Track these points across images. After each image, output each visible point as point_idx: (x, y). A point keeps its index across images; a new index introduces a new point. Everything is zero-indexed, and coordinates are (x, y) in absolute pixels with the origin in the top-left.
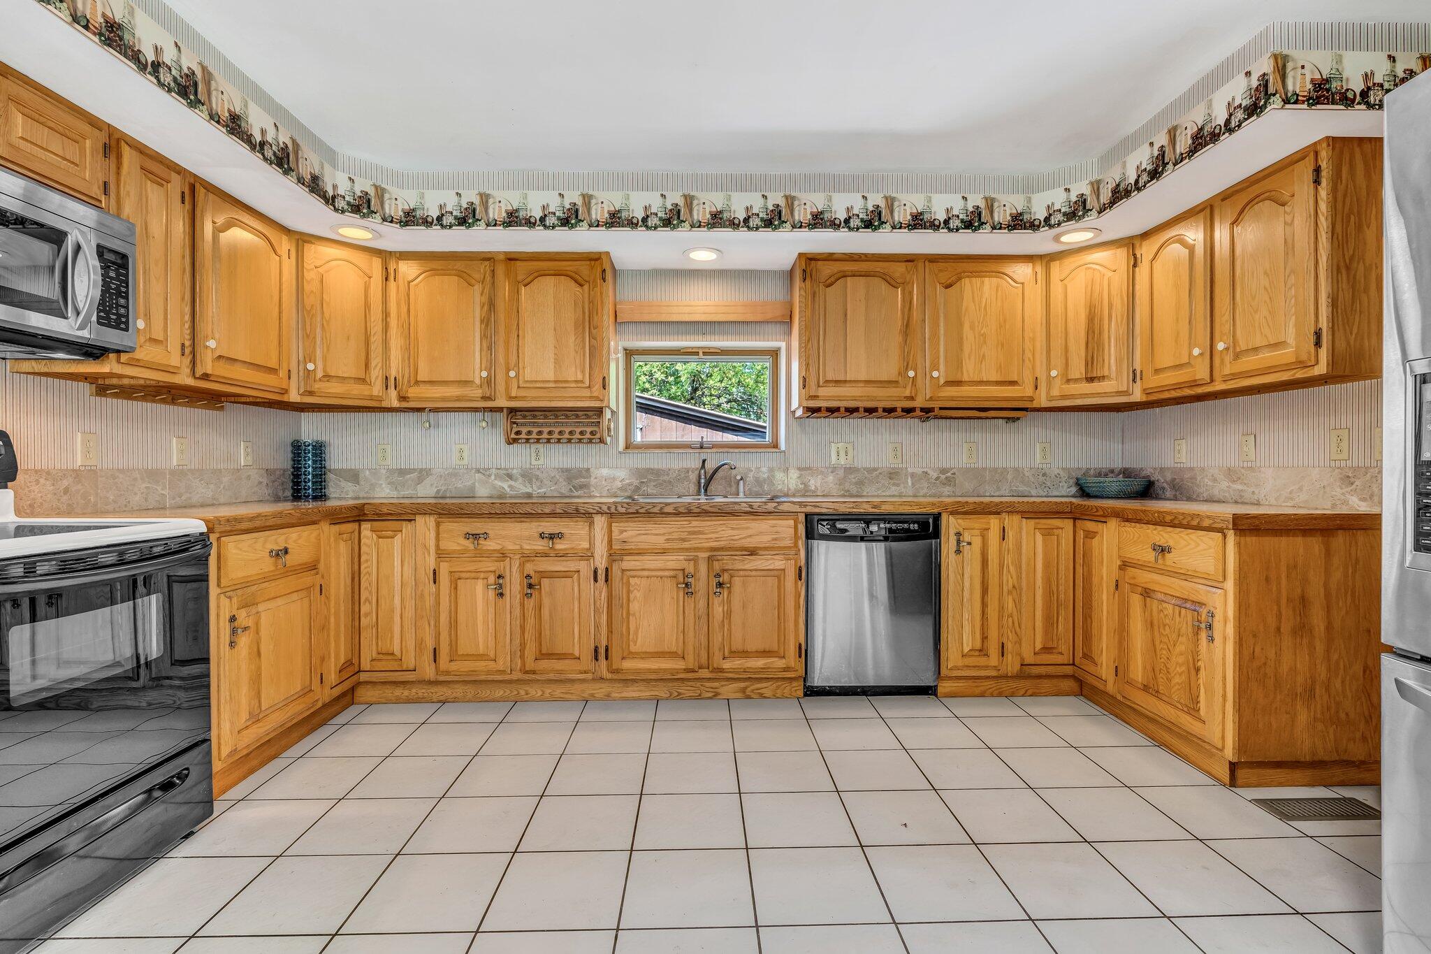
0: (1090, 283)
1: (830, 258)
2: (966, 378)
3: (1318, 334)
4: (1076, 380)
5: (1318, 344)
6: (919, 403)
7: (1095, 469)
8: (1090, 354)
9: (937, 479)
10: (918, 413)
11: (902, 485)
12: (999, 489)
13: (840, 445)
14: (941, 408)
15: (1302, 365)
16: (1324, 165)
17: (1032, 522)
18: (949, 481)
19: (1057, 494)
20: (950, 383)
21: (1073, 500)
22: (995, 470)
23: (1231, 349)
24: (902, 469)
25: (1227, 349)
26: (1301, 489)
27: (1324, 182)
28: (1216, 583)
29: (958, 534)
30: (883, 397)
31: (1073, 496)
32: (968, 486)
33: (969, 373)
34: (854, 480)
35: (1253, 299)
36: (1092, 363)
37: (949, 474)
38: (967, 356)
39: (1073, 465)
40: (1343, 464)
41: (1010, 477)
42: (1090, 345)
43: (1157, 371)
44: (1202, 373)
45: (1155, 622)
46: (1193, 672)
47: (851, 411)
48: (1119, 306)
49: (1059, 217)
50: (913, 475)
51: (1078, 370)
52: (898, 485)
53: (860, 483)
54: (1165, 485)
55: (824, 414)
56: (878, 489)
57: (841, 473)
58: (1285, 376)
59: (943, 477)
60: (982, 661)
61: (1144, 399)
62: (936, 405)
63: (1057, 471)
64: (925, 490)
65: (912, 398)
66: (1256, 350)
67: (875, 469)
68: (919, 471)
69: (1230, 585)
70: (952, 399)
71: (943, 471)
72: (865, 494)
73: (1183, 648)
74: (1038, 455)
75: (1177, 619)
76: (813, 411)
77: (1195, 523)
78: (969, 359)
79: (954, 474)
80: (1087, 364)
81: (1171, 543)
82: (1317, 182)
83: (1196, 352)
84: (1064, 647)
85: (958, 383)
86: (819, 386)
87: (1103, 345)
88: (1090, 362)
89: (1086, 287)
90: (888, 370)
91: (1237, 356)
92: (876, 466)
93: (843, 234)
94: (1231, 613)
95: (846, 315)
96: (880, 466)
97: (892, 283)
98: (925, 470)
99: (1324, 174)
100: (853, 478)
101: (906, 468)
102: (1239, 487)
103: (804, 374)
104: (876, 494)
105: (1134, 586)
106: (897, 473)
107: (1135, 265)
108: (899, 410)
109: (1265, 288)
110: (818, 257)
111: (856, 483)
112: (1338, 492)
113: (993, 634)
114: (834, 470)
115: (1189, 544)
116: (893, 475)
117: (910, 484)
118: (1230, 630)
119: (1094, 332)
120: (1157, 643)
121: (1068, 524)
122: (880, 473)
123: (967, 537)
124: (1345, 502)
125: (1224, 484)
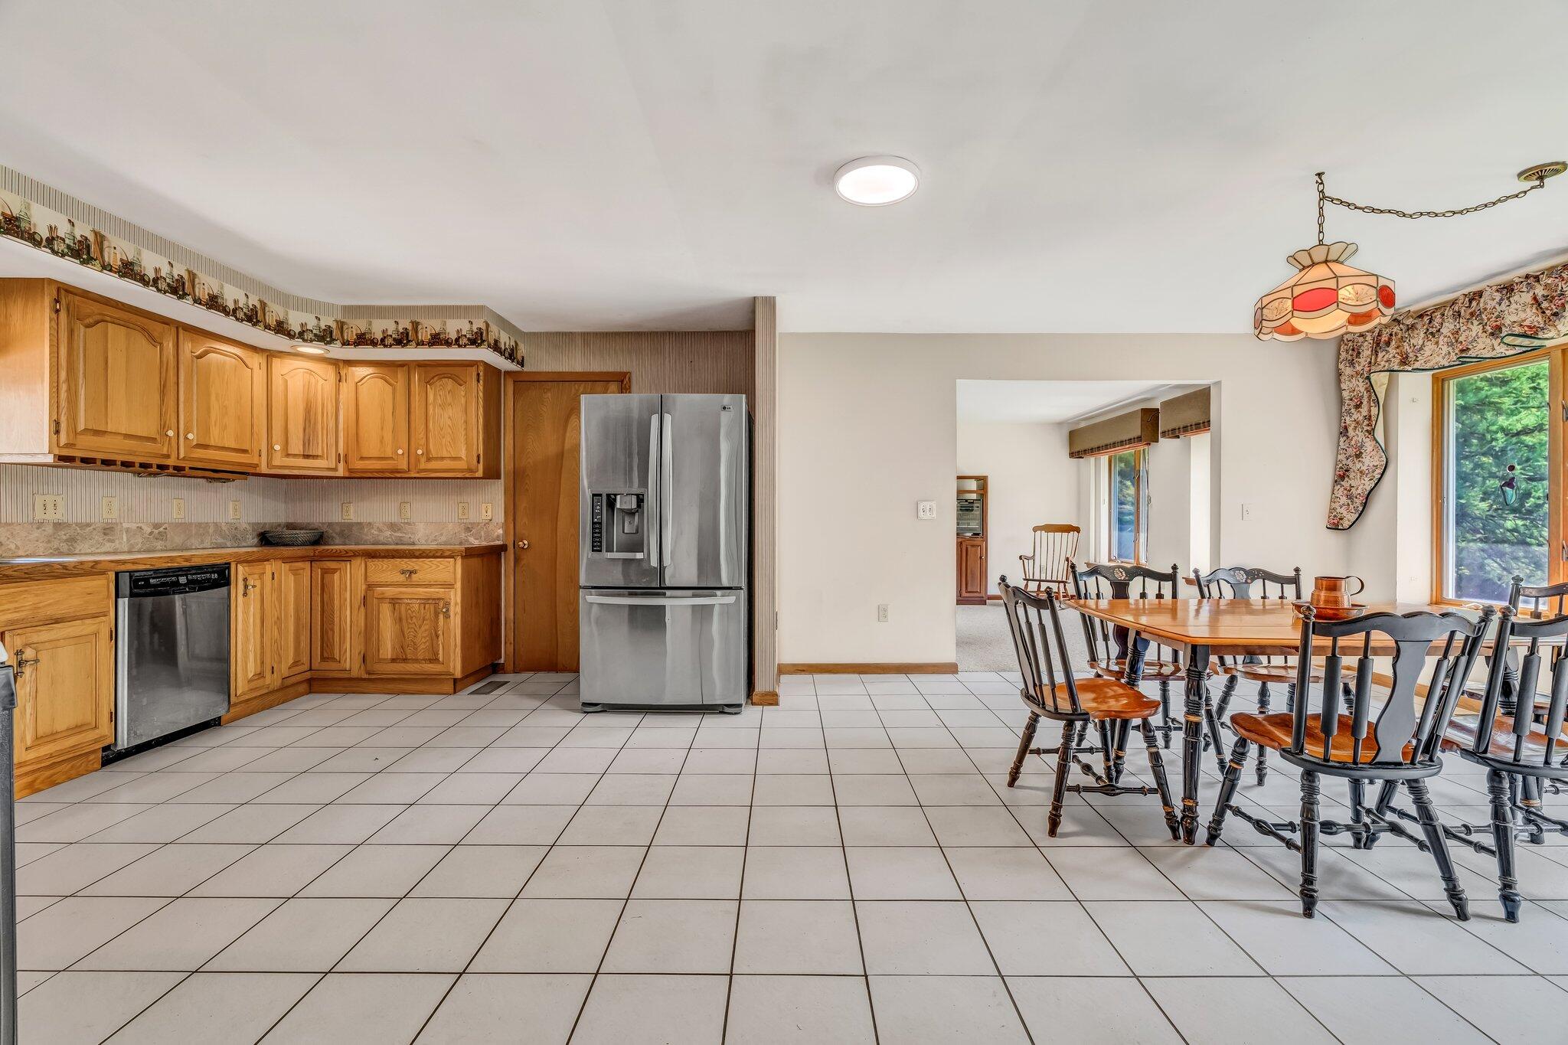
0: (307, 383)
1: (85, 295)
2: (212, 443)
3: (478, 456)
4: (295, 456)
5: (478, 462)
6: (171, 462)
7: (270, 523)
8: (307, 437)
9: (151, 533)
10: (171, 470)
11: (117, 542)
12: (202, 542)
13: (47, 498)
14: (190, 468)
15: (470, 471)
16: (481, 374)
17: (287, 566)
18: (162, 536)
19: (245, 544)
20: (199, 446)
21: (255, 549)
22: (200, 524)
23: (425, 455)
24: (116, 524)
25: (422, 454)
26: (442, 535)
27: (481, 382)
28: (451, 586)
29: (245, 580)
30: (141, 452)
31: (255, 546)
32: (178, 540)
33: (215, 439)
34: (64, 537)
35: (442, 430)
36: (309, 444)
37: (161, 529)
38: (213, 423)
39: (253, 520)
40: (465, 521)
41: (211, 531)
42: (307, 431)
43: (362, 458)
44: (403, 465)
45: (404, 617)
46: (435, 638)
47: (107, 463)
48: (330, 407)
49: (311, 336)
50: (128, 530)
51: (296, 447)
52: (112, 541)
53: (72, 540)
54: (335, 535)
55: (78, 463)
56: (92, 546)
57: (49, 529)
58: (460, 475)
59: (157, 531)
60: (260, 683)
61: (347, 475)
62: (187, 465)
63: (245, 526)
64: (140, 546)
65: (168, 456)
66: (442, 458)
67: (88, 525)
68: (134, 526)
69: (458, 585)
70: (200, 460)
71: (156, 526)
72: (77, 551)
73: (427, 627)
74: (231, 512)
75: (422, 611)
76: (65, 460)
77: (439, 554)
78: (215, 425)
79: (166, 529)
80: (304, 445)
81: (417, 568)
82: (478, 381)
83: (400, 452)
84: (305, 659)
85: (206, 447)
86: (76, 434)
87: (317, 433)
88: (307, 443)
89: (304, 386)
90: (146, 426)
91: (429, 459)
92: (88, 521)
93: (151, 292)
94: (459, 600)
95: (106, 363)
96: (93, 521)
97: (154, 340)
98: (139, 525)
99: (481, 378)
100: (63, 535)
101: (121, 524)
102: (399, 534)
103: (55, 417)
104: (90, 551)
105: (381, 599)
106: (111, 529)
107: (340, 381)
108: (137, 465)
109: (449, 426)
110: (75, 291)
111: (67, 541)
112: (463, 535)
113: (268, 661)
114: (40, 525)
115: (431, 567)
116: (108, 530)
117: (125, 540)
118: (459, 609)
119: (310, 421)
120: (405, 629)
121: (307, 565)
122: (94, 529)
123: (251, 582)
124: (467, 541)
125: (388, 533)
